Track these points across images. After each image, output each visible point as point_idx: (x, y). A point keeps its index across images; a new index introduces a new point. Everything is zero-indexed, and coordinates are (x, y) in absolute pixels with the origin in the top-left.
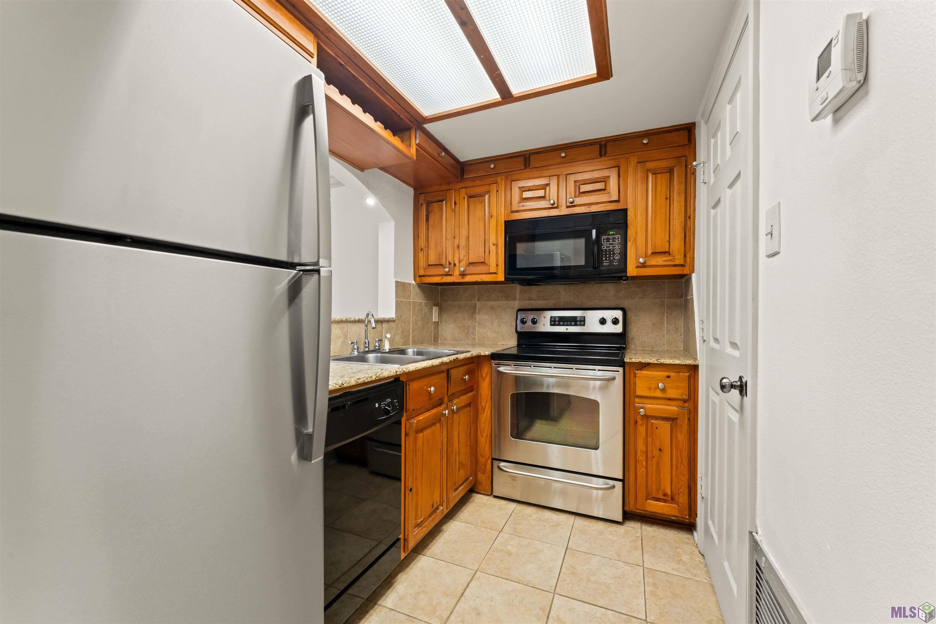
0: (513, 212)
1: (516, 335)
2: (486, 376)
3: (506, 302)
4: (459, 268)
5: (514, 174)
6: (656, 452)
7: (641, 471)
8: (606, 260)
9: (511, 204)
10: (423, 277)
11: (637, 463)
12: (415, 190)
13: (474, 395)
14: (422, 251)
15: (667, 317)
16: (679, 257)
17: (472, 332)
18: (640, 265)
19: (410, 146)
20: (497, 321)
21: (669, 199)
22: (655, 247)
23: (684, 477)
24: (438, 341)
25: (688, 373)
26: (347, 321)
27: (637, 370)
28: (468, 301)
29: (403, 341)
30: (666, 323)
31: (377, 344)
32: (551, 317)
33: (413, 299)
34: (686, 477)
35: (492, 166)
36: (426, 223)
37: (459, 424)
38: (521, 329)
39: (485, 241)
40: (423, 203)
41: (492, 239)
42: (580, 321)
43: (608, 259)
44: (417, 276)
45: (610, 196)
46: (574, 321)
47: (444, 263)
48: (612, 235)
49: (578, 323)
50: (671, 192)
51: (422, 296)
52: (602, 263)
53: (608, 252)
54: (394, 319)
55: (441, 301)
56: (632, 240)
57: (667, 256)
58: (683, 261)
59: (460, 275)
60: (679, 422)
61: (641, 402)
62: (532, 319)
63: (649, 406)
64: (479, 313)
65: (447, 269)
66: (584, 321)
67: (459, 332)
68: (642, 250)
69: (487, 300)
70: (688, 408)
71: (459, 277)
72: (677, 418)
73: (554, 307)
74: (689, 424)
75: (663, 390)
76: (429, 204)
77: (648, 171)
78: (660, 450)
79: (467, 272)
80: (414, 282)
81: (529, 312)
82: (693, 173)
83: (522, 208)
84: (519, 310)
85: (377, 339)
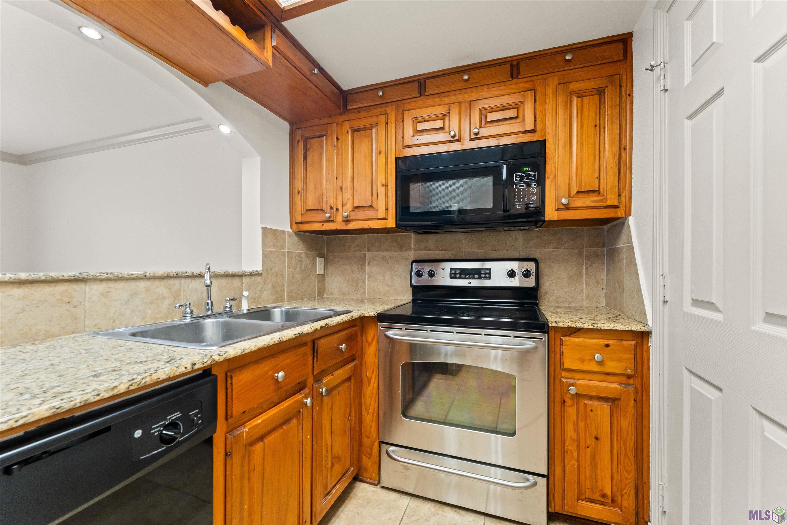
0: (405, 147)
1: (411, 289)
2: (372, 341)
3: (400, 252)
4: (342, 213)
5: (407, 103)
6: (591, 442)
7: (571, 464)
8: (519, 201)
9: (403, 138)
10: (301, 224)
11: (566, 453)
12: (291, 124)
13: (355, 366)
14: (300, 194)
15: (586, 269)
16: (612, 196)
17: (362, 286)
18: (563, 207)
19: (264, 48)
20: (389, 273)
21: (599, 126)
22: (581, 185)
23: (629, 474)
24: (323, 295)
25: (633, 341)
26: (178, 276)
27: (565, 336)
28: (357, 252)
29: (275, 298)
30: (584, 275)
31: (228, 305)
32: (451, 269)
33: (288, 249)
34: (631, 475)
35: (380, 94)
36: (303, 162)
37: (332, 408)
38: (416, 282)
39: (372, 182)
40: (300, 139)
41: (381, 179)
42: (485, 274)
43: (521, 200)
44: (294, 223)
45: (524, 125)
46: (477, 274)
47: (324, 207)
48: (526, 171)
49: (483, 276)
50: (601, 119)
51: (301, 246)
52: (514, 205)
53: (521, 191)
54: (260, 272)
55: (327, 252)
56: (552, 176)
57: (596, 196)
58: (617, 201)
59: (344, 221)
60: (622, 403)
61: (570, 377)
62: (429, 272)
63: (580, 382)
64: (369, 264)
65: (328, 215)
66: (490, 274)
67: (347, 286)
68: (564, 187)
69: (378, 251)
70: (635, 385)
71: (343, 223)
72: (620, 398)
73: (454, 258)
74: (635, 406)
75: (601, 363)
76: (306, 140)
77: (572, 93)
78: (596, 438)
79: (351, 218)
80: (290, 230)
81: (426, 263)
82: (629, 95)
83: (417, 142)
84: (414, 261)
85: (228, 299)
